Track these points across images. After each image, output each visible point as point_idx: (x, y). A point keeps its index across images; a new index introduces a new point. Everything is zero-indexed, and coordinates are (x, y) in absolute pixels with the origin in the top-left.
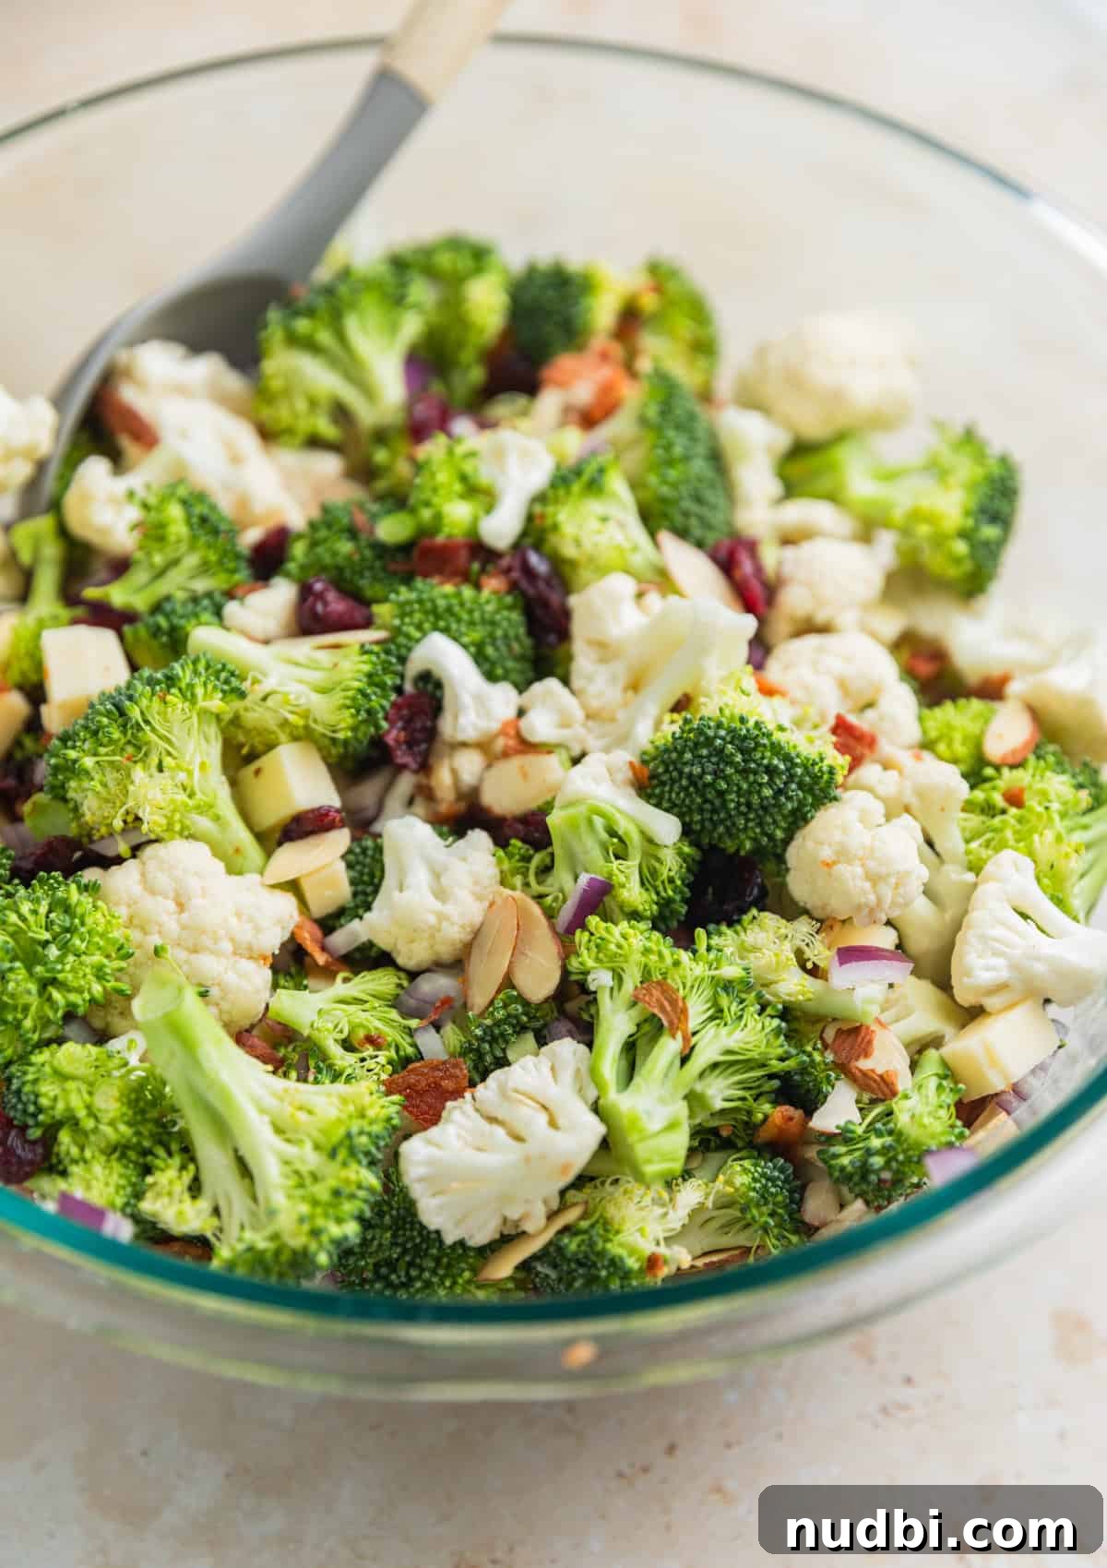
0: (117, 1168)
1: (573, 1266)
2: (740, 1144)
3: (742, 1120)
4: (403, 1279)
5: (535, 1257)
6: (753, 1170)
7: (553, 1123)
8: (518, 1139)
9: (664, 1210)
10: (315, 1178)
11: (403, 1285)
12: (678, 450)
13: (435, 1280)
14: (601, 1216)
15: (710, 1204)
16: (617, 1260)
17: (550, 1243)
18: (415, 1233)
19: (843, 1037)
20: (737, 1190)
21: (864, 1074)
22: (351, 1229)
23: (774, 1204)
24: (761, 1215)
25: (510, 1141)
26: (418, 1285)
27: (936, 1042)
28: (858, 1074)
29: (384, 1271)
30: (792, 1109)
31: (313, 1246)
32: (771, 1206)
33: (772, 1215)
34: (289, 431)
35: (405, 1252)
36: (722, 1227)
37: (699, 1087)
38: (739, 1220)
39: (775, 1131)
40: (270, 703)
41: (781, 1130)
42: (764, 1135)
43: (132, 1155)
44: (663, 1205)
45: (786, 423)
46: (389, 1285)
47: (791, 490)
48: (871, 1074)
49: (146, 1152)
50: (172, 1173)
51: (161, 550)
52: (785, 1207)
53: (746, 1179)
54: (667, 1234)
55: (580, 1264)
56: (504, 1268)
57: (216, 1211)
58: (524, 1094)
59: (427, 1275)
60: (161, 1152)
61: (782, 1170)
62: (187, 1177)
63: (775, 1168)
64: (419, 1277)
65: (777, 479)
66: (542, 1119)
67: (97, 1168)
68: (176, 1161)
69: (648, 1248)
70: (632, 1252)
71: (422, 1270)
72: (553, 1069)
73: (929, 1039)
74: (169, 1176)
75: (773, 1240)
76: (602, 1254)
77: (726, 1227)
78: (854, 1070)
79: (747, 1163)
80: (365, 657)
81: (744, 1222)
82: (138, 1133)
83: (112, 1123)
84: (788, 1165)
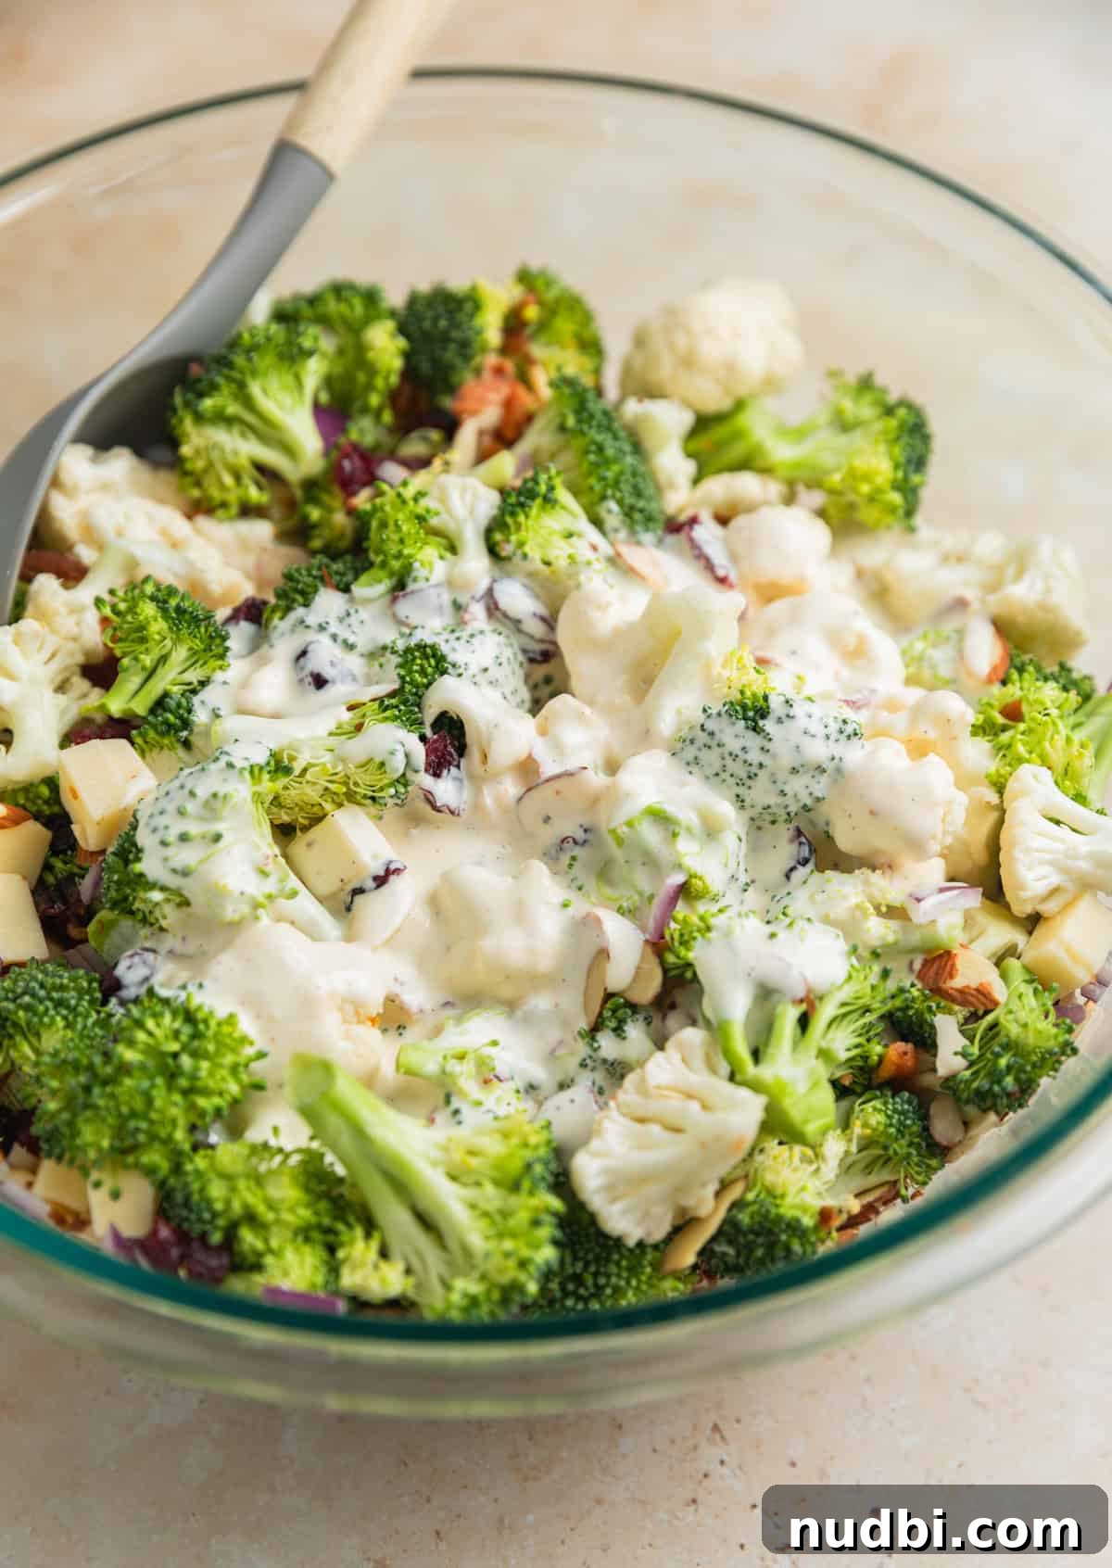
0: (307, 1250)
1: (751, 1237)
2: (858, 1089)
3: (858, 1066)
4: (592, 1290)
5: (714, 1239)
6: (883, 1108)
7: (705, 1107)
8: (677, 1130)
9: (814, 1166)
10: (505, 1214)
11: (592, 1295)
12: (610, 452)
13: (623, 1283)
14: (763, 1185)
15: (854, 1149)
16: (793, 1223)
17: (725, 1222)
18: (593, 1244)
19: (929, 964)
20: (874, 1130)
21: (961, 991)
22: (547, 1254)
23: (910, 1135)
24: (901, 1147)
25: (668, 1135)
26: (608, 1291)
27: (1012, 951)
28: (955, 994)
29: (571, 1287)
30: (903, 1044)
31: (522, 1277)
32: (907, 1137)
33: (911, 1144)
34: (224, 505)
35: (587, 1265)
36: (866, 1167)
37: (824, 1045)
38: (879, 1157)
39: (893, 1068)
40: (308, 777)
41: (899, 1067)
42: (885, 1073)
43: (316, 1235)
44: (811, 1162)
45: (686, 403)
46: (579, 1298)
47: (704, 468)
48: (967, 990)
49: (329, 1231)
50: (360, 1245)
51: (147, 651)
52: (919, 1136)
53: (881, 1118)
54: (826, 1186)
55: (757, 1234)
56: (687, 1256)
57: (408, 1271)
58: (667, 1088)
59: (614, 1280)
60: (340, 1227)
61: (909, 1103)
62: (374, 1245)
63: (903, 1102)
64: (607, 1285)
65: (689, 459)
66: (695, 1106)
67: (290, 1255)
68: (359, 1232)
69: (817, 1204)
70: (805, 1210)
71: (608, 1276)
72: (684, 1060)
73: (1002, 951)
74: (359, 1250)
75: (917, 1169)
76: (779, 1218)
77: (869, 1168)
78: (950, 991)
79: (877, 1104)
80: (388, 713)
81: (886, 1157)
82: (317, 1213)
83: (292, 1210)
84: (912, 1097)
